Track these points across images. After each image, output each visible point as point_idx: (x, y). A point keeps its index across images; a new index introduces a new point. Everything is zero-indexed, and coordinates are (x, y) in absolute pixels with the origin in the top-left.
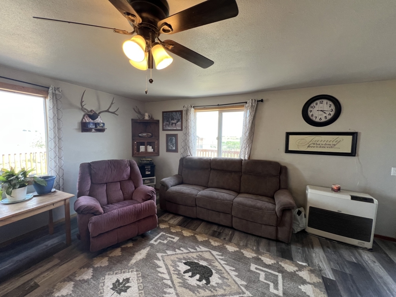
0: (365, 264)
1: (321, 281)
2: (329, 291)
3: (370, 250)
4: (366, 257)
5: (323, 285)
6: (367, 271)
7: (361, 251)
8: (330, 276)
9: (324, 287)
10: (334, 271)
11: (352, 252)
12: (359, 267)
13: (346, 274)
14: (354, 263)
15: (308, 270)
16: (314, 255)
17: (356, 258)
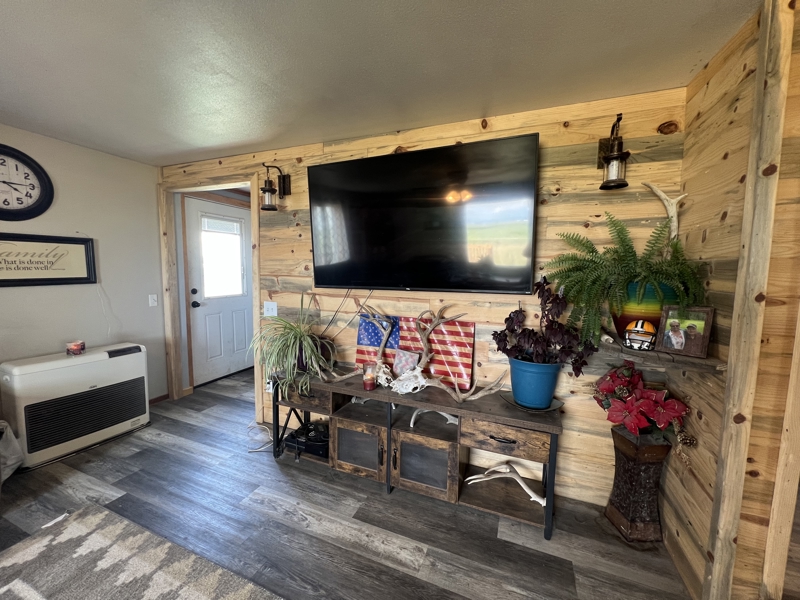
0: (151, 445)
1: (107, 512)
2: (126, 513)
3: (149, 425)
4: (147, 436)
5: (114, 514)
6: (157, 450)
7: (138, 434)
8: (115, 494)
9: (117, 516)
10: (118, 484)
11: (128, 443)
12: (147, 453)
13: (136, 473)
14: (138, 453)
15: (75, 520)
16: (70, 491)
17: (137, 446)
